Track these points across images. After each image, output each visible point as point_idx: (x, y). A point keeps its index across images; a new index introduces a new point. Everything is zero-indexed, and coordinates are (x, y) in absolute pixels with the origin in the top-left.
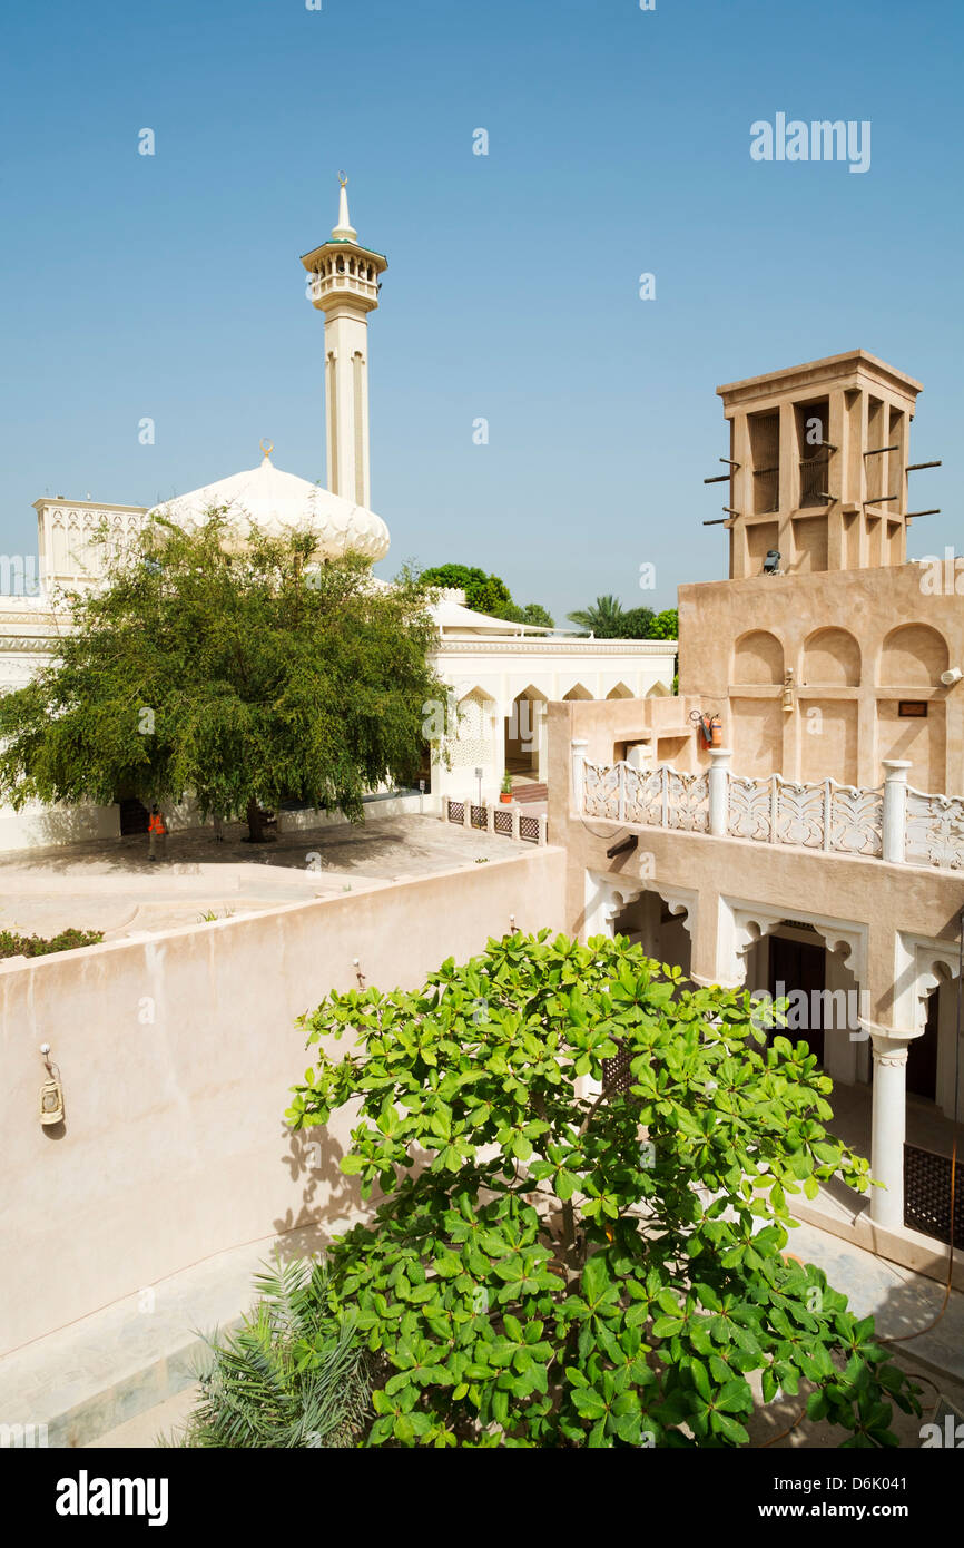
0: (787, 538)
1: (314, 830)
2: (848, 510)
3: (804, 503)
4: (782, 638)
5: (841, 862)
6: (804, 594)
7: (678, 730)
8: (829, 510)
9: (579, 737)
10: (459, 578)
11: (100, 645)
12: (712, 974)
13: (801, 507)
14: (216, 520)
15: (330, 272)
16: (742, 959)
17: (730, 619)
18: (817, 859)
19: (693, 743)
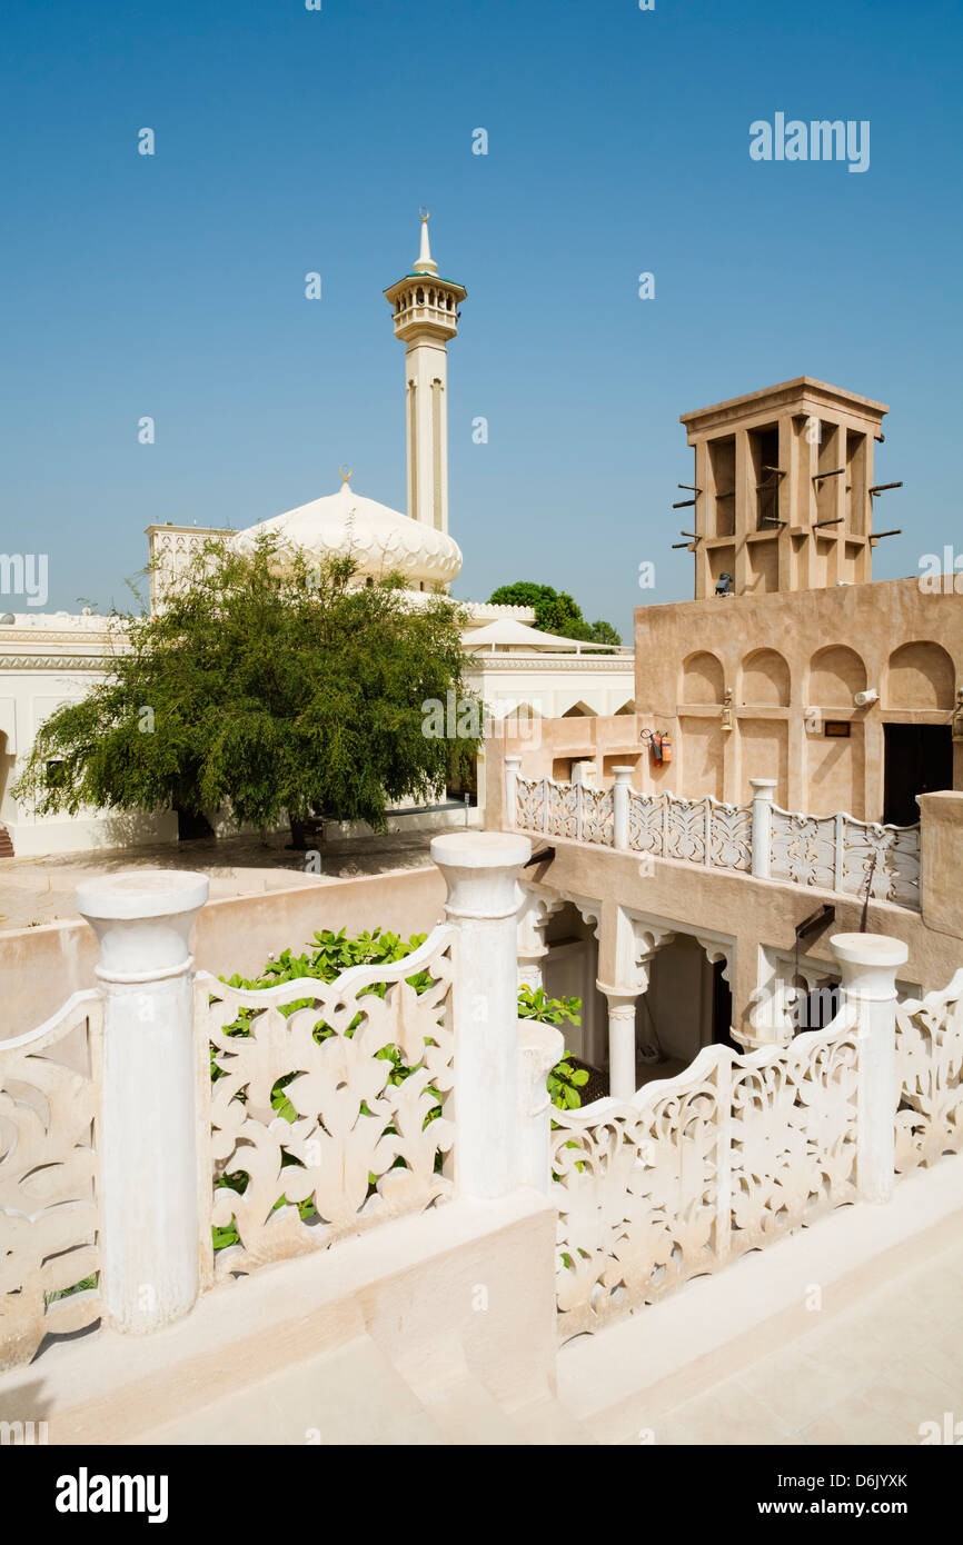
0: (744, 559)
1: (356, 840)
2: (796, 533)
3: (762, 525)
4: (722, 660)
5: (715, 877)
6: (742, 617)
7: (627, 748)
8: (779, 534)
9: (514, 753)
10: (529, 596)
11: (155, 665)
12: (611, 982)
13: (759, 529)
14: (266, 549)
15: (411, 304)
16: (642, 968)
17: (679, 640)
18: (696, 873)
19: (645, 760)
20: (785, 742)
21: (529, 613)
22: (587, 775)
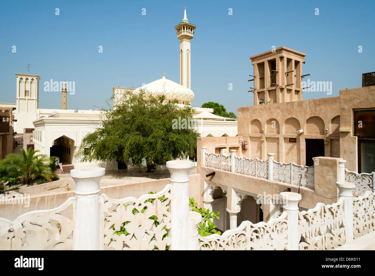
0: (267, 95)
1: (165, 170)
2: (281, 88)
3: (272, 86)
4: (261, 121)
5: (258, 180)
6: (266, 110)
7: (236, 145)
8: (276, 88)
9: (204, 146)
10: (212, 106)
11: (113, 123)
12: (230, 209)
13: (271, 87)
14: (142, 93)
15: (181, 30)
16: (239, 205)
17: (249, 116)
18: (253, 179)
19: (240, 149)
20: (278, 144)
21: (212, 110)
22: (225, 152)
